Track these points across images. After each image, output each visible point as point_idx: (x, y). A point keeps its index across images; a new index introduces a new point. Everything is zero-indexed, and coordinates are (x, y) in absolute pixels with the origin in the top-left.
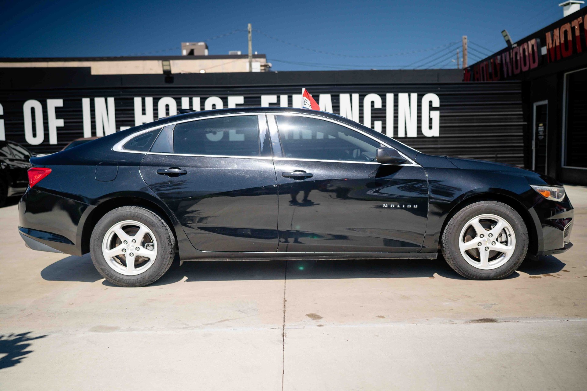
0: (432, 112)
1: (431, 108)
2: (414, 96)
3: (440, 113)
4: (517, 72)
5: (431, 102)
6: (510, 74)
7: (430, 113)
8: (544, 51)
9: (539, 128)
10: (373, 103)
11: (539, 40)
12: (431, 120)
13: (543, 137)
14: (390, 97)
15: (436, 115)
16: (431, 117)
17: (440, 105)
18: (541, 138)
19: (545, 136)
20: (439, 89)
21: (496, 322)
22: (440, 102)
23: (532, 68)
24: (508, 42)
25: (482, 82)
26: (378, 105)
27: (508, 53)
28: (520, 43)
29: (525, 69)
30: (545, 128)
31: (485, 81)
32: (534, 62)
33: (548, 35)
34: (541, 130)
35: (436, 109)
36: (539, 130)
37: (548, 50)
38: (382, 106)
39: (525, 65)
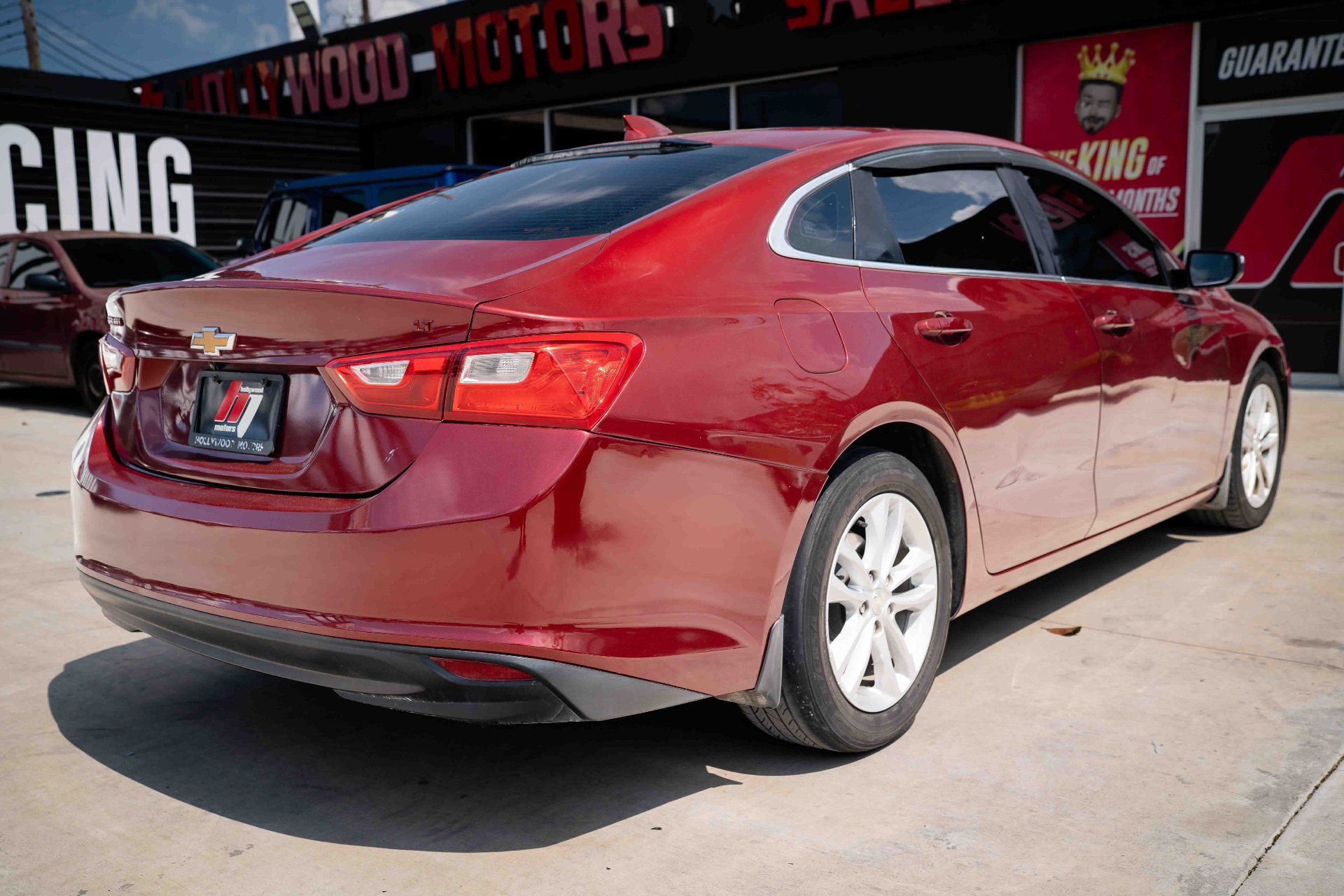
0: (174, 187)
1: (173, 177)
2: (128, 141)
3: (195, 190)
4: (338, 104)
5: (170, 161)
7: (169, 189)
8: (424, 62)
10: (15, 150)
11: (408, 36)
12: (173, 207)
14: (63, 138)
15: (184, 195)
16: (174, 199)
17: (193, 169)
20: (186, 127)
22: (193, 161)
23: (388, 98)
24: (309, 27)
26: (32, 157)
27: (308, 52)
29: (365, 99)
32: (395, 83)
33: (439, 29)
35: (182, 179)
37: (440, 59)
38: (44, 161)
39: (365, 87)
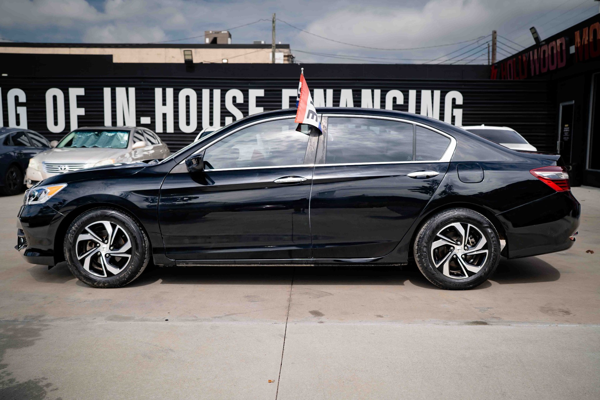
0: (455, 110)
1: (455, 106)
2: (437, 93)
3: (463, 111)
4: (544, 70)
5: (454, 100)
6: (537, 73)
7: (452, 111)
8: (572, 50)
9: (565, 128)
10: (395, 99)
11: (567, 39)
12: (453, 117)
13: (568, 138)
14: (412, 94)
15: (459, 113)
16: (454, 115)
17: (464, 103)
18: (566, 139)
19: (570, 137)
20: (462, 86)
21: (488, 325)
22: (464, 100)
23: (559, 67)
24: (537, 39)
25: (509, 79)
27: (536, 51)
28: (549, 40)
29: (552, 68)
30: (570, 129)
31: (512, 79)
32: (562, 61)
33: (577, 34)
34: (567, 130)
35: (458, 107)
36: (564, 131)
37: (577, 49)
38: (404, 102)
39: (553, 64)
